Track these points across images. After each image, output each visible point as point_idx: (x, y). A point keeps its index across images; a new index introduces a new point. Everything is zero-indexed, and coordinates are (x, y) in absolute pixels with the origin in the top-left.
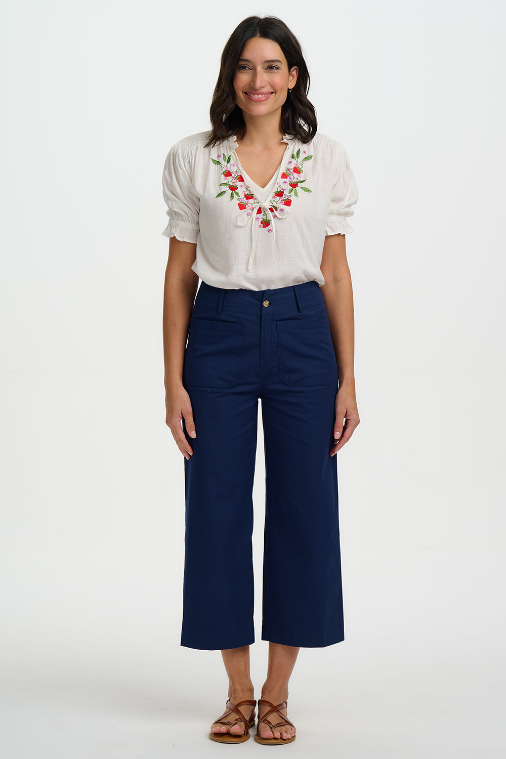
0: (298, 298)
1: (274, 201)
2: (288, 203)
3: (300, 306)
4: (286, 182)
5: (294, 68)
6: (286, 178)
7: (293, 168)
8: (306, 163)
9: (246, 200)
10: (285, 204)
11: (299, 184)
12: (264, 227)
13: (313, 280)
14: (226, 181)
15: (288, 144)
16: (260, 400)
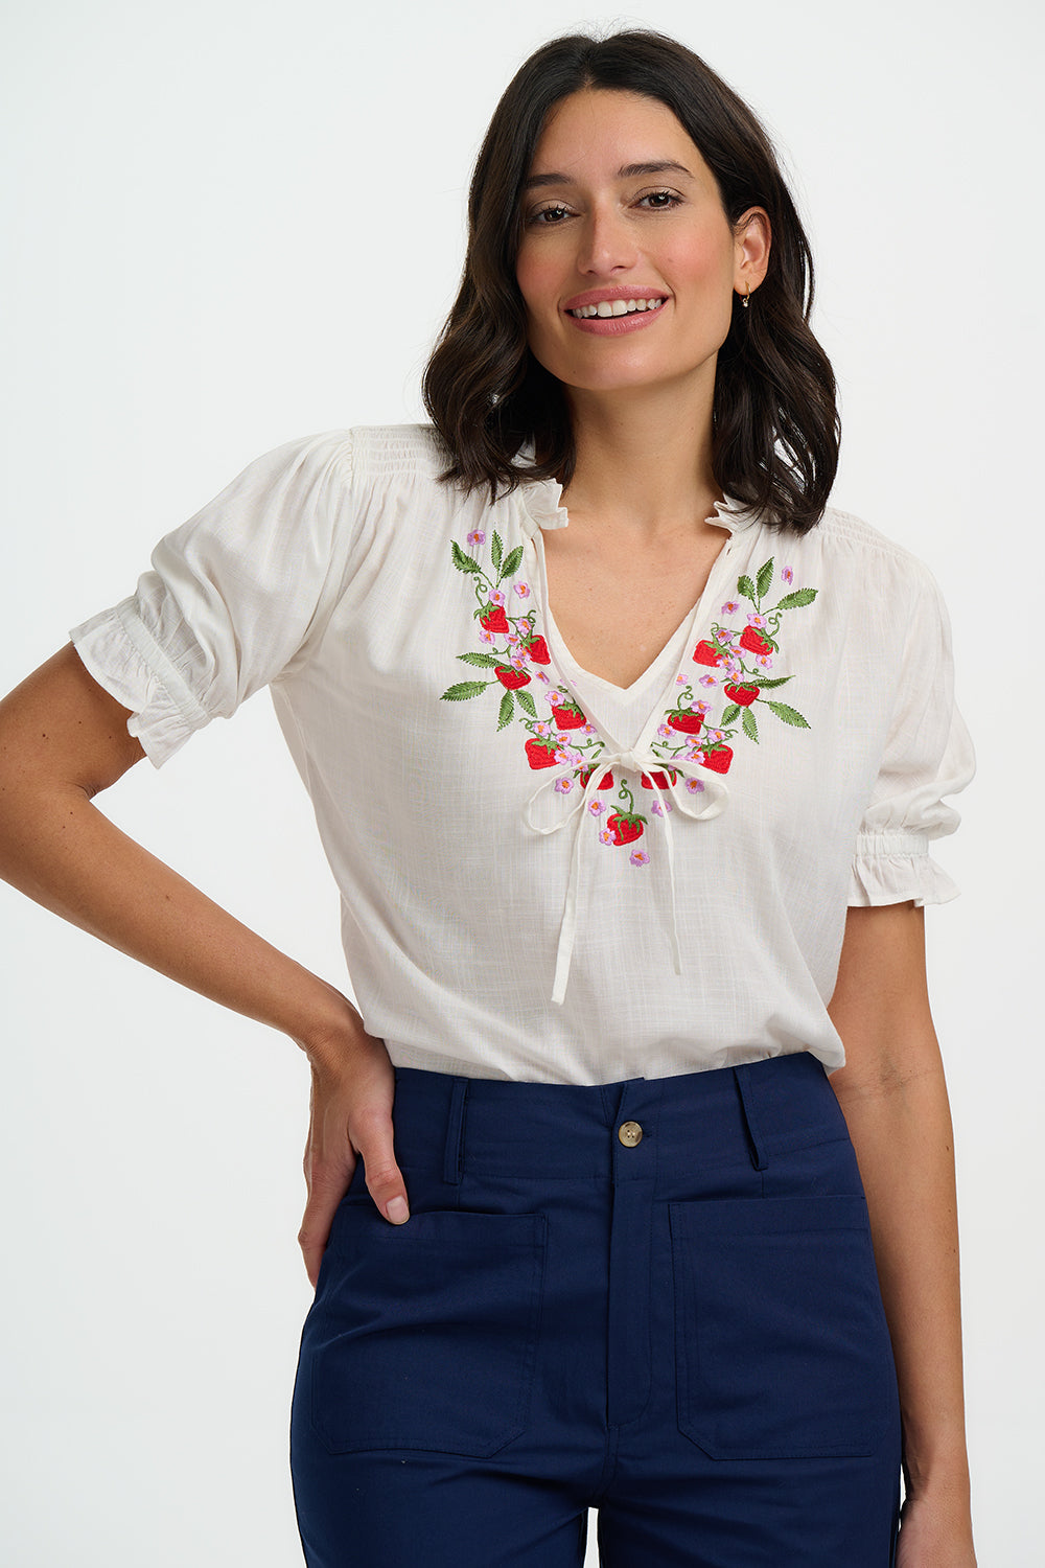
0: (750, 1116)
1: (665, 744)
2: (719, 760)
3: (758, 1144)
4: (710, 681)
5: (749, 213)
6: (713, 663)
7: (741, 630)
8: (791, 615)
9: (555, 730)
10: (707, 764)
11: (764, 693)
12: (618, 842)
13: (800, 1049)
14: (485, 649)
15: (727, 534)
16: (593, 1514)
